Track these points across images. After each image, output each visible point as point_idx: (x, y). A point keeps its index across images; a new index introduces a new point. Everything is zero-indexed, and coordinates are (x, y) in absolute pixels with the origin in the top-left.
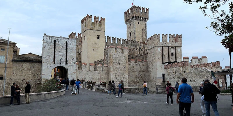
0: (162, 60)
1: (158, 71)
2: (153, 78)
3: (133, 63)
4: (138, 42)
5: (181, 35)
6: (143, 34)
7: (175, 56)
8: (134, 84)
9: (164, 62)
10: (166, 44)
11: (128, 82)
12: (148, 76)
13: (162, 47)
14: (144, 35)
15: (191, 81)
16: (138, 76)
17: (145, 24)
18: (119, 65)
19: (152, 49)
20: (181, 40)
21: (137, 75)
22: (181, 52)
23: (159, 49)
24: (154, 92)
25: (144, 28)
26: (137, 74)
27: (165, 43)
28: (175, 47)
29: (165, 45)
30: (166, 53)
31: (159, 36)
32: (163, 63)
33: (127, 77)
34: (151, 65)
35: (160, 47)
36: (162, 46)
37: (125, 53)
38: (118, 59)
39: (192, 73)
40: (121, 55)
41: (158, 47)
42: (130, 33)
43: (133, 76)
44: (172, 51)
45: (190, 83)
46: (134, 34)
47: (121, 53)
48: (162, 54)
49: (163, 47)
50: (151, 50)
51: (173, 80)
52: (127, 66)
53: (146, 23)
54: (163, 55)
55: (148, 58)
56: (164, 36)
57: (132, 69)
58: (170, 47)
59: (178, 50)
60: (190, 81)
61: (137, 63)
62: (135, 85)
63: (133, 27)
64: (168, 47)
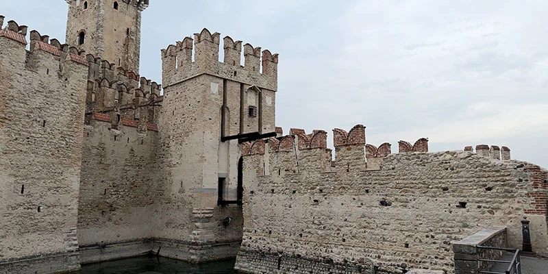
0: (219, 125)
1: (205, 163)
2: (182, 191)
3: (102, 130)
4: (111, 66)
5: (277, 55)
6: (126, 45)
7: (258, 117)
8: (98, 214)
9: (226, 135)
10: (235, 72)
11: (76, 207)
12: (155, 184)
13: (222, 81)
14: (132, 49)
15: (383, 203)
16: (117, 182)
17: (137, 17)
18: (38, 128)
19: (187, 83)
20: (275, 70)
21: (114, 177)
22: (273, 108)
23: (215, 87)
24: (179, 242)
25: (133, 29)
26: (114, 173)
27: (234, 68)
28: (260, 88)
29: (233, 78)
30: (233, 103)
31: (216, 39)
32: (224, 139)
33: (76, 186)
34: (172, 144)
35: (218, 80)
36: (224, 76)
37: (72, 81)
38: (38, 101)
39: (391, 172)
40: (54, 83)
41: (211, 78)
42: (82, 35)
43: (99, 183)
44: (251, 100)
45: (377, 210)
46: (97, 39)
47: (54, 74)
48: (221, 103)
49: (225, 80)
50: (179, 89)
51: (282, 197)
52: (80, 138)
53: (140, 14)
54: (224, 109)
55: (160, 120)
56: (231, 46)
57: (94, 151)
58: (246, 88)
59: (268, 100)
60: (377, 203)
61: (117, 132)
62: (101, 219)
63: (94, 14)
64: (242, 85)
